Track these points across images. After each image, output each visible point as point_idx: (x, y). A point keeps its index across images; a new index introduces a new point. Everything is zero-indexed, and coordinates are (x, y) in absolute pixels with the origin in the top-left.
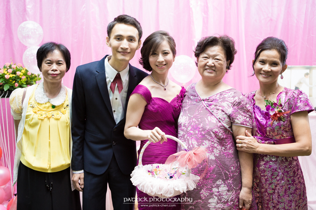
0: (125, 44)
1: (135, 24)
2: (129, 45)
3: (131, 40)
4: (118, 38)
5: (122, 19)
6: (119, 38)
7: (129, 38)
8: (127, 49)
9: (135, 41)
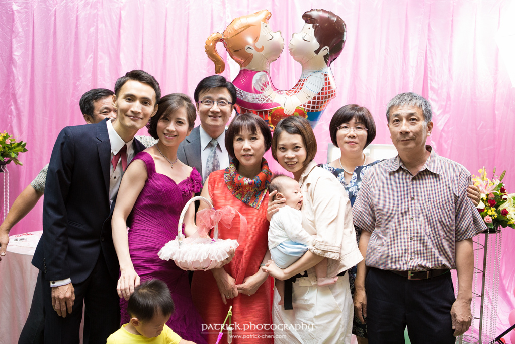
0: (137, 106)
1: (152, 82)
2: (143, 109)
3: (146, 103)
4: (129, 98)
5: (135, 75)
6: (131, 98)
7: (143, 100)
8: (139, 113)
9: (150, 104)
